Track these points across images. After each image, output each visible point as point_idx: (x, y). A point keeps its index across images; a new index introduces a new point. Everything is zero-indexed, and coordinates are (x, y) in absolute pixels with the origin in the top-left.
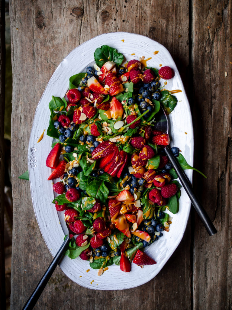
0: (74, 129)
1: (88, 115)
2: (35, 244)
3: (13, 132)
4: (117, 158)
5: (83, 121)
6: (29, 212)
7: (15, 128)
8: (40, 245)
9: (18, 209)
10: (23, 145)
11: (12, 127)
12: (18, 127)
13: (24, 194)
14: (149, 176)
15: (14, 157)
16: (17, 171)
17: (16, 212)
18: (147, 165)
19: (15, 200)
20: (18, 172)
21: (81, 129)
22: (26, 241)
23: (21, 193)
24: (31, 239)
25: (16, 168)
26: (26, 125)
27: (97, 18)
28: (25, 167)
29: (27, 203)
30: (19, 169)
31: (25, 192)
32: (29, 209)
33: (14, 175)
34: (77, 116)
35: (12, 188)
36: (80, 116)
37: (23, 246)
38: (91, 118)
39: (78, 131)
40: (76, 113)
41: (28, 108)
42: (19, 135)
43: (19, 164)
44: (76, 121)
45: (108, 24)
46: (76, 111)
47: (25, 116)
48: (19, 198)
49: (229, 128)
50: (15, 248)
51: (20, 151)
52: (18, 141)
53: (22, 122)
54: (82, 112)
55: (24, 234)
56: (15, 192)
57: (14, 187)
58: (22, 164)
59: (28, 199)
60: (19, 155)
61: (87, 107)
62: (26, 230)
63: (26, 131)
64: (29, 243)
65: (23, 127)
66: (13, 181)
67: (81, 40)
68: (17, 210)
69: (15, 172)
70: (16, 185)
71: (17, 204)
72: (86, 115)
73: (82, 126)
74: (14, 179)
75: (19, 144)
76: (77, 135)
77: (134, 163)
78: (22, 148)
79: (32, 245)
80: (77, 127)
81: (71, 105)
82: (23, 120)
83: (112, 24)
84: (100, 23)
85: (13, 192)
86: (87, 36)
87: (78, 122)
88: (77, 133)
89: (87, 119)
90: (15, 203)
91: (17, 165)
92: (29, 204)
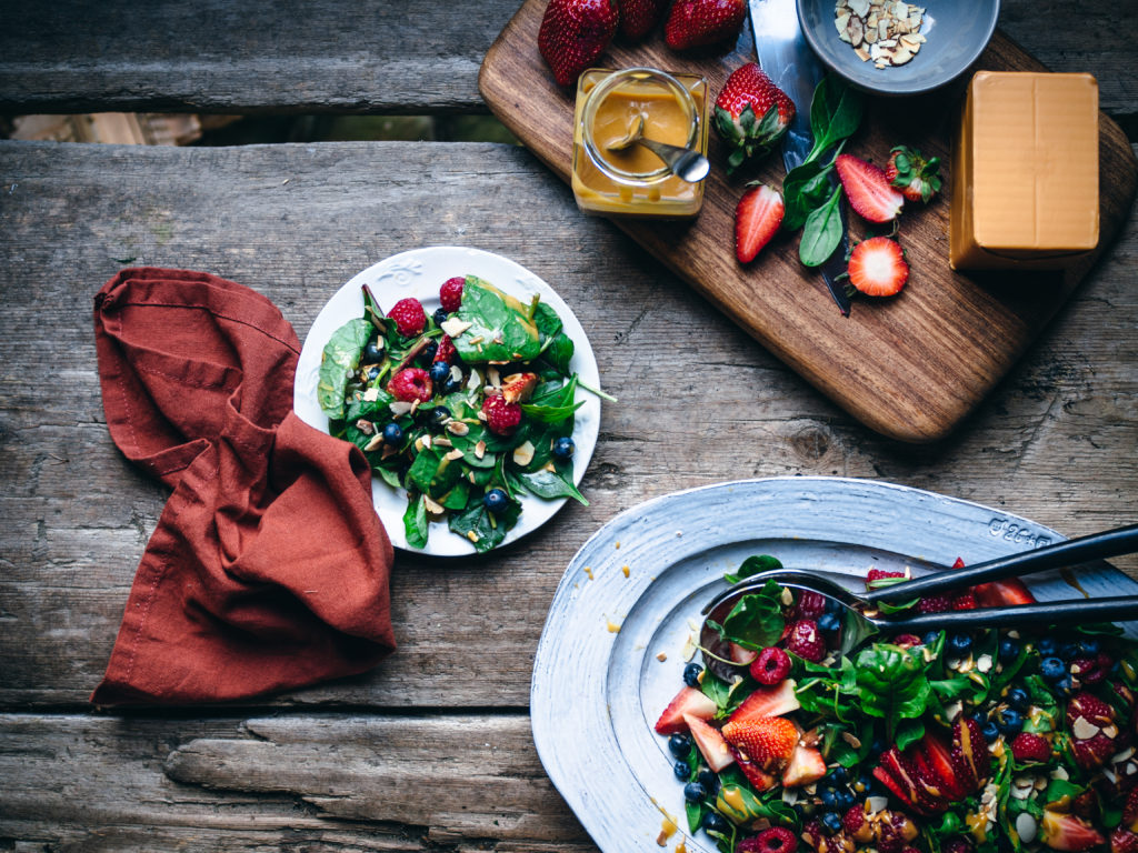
2: (95, 217)
3: (447, 150)
6: (195, 200)
7: (461, 155)
8: (93, 234)
9: (206, 165)
10: (406, 182)
11: (463, 144)
12: (465, 164)
13: (252, 183)
15: (371, 152)
16: (327, 162)
17: (196, 157)
19: (236, 153)
20: (323, 166)
22: (106, 190)
23: (255, 173)
24: (112, 205)
25: (337, 158)
26: (470, 192)
27: (803, 421)
28: (338, 188)
29: (223, 194)
30: (331, 169)
31: (261, 185)
32: (204, 199)
33: (312, 151)
35: (272, 145)
37: (89, 181)
41: (521, 197)
42: (438, 168)
43: (348, 168)
45: (784, 454)
47: (498, 188)
48: (242, 168)
49: (456, 829)
50: (83, 154)
51: (388, 171)
52: (419, 166)
53: (479, 179)
55: (128, 183)
56: (259, 153)
57: (275, 153)
58: (346, 177)
59: (238, 196)
60: (376, 167)
62: (139, 188)
63: (452, 190)
64: (99, 199)
65: (464, 183)
66: (293, 150)
67: (734, 368)
68: (203, 159)
69: (322, 154)
70: (282, 157)
71: (221, 162)
74: (299, 151)
75: (411, 167)
78: (398, 177)
79: (92, 210)
82: (484, 180)
83: (783, 468)
84: (790, 428)
85: (261, 149)
86: (746, 389)
90: (224, 154)
91: (346, 162)
92: (220, 199)
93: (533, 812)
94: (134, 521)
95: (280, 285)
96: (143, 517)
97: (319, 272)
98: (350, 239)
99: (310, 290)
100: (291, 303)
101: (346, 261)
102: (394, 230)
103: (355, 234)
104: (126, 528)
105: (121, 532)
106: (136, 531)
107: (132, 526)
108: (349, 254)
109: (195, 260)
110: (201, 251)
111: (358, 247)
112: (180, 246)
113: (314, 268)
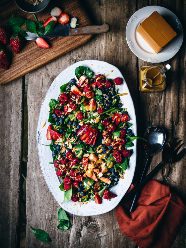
0: (64, 118)
1: (73, 109)
2: (39, 245)
3: (28, 176)
4: (91, 134)
5: (70, 113)
6: (36, 225)
7: (29, 173)
8: (43, 245)
9: (30, 223)
10: (34, 184)
11: (27, 172)
12: (31, 172)
13: (34, 214)
14: (114, 144)
15: (28, 190)
16: (30, 199)
17: (28, 225)
18: (113, 137)
19: (28, 217)
20: (31, 200)
21: (69, 118)
22: (34, 243)
23: (32, 213)
24: (37, 241)
25: (29, 197)
26: (36, 171)
28: (35, 197)
29: (36, 219)
30: (31, 198)
31: (34, 212)
32: (37, 223)
33: (28, 202)
34: (66, 110)
35: (26, 210)
36: (68, 109)
37: (32, 246)
38: (75, 111)
39: (67, 119)
40: (66, 108)
41: (37, 161)
42: (32, 177)
43: (31, 195)
44: (66, 112)
46: (66, 107)
47: (35, 166)
48: (31, 216)
50: (27, 247)
51: (32, 187)
52: (31, 181)
53: (34, 170)
54: (69, 107)
55: (33, 238)
56: (28, 212)
57: (28, 209)
58: (33, 195)
59: (36, 217)
60: (31, 189)
61: (72, 104)
62: (34, 236)
63: (36, 175)
64: (36, 244)
65: (34, 172)
66: (27, 205)
68: (29, 223)
69: (28, 200)
70: (29, 208)
71: (29, 220)
72: (72, 109)
73: (70, 116)
74: (27, 204)
75: (31, 183)
76: (67, 121)
77: (105, 136)
78: (33, 185)
79: (38, 245)
80: (66, 116)
81: (62, 103)
82: (34, 169)
85: (27, 212)
87: (67, 113)
88: (66, 120)
89: (72, 111)
90: (28, 219)
91: (30, 195)
92: (37, 220)
93: (157, 161)
94: (99, 239)
95: (53, 209)
96: (98, 237)
97: (51, 201)
98: (45, 195)
99: (54, 203)
100: (57, 207)
101: (49, 196)
102: (43, 186)
103: (44, 194)
104: (100, 240)
105: (101, 241)
106: (101, 238)
107: (100, 239)
108: (48, 195)
109: (48, 225)
110: (46, 224)
111: (46, 193)
112: (45, 228)
113: (50, 202)
